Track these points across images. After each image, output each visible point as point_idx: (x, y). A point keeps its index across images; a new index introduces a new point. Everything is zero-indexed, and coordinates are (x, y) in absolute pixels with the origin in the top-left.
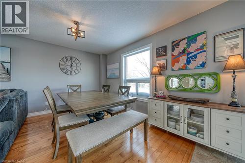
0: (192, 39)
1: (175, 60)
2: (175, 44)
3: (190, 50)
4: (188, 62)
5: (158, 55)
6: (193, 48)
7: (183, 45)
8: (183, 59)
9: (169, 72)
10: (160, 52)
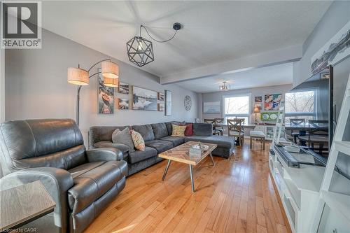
0: (276, 96)
1: (267, 105)
2: (267, 97)
3: (275, 101)
4: (274, 107)
5: (256, 101)
6: (276, 100)
7: (271, 98)
8: (271, 105)
9: (263, 111)
10: (258, 99)
